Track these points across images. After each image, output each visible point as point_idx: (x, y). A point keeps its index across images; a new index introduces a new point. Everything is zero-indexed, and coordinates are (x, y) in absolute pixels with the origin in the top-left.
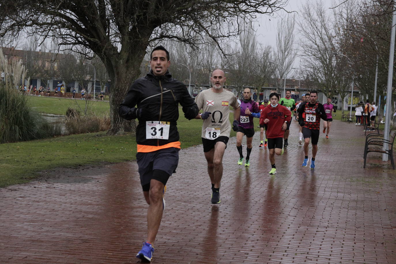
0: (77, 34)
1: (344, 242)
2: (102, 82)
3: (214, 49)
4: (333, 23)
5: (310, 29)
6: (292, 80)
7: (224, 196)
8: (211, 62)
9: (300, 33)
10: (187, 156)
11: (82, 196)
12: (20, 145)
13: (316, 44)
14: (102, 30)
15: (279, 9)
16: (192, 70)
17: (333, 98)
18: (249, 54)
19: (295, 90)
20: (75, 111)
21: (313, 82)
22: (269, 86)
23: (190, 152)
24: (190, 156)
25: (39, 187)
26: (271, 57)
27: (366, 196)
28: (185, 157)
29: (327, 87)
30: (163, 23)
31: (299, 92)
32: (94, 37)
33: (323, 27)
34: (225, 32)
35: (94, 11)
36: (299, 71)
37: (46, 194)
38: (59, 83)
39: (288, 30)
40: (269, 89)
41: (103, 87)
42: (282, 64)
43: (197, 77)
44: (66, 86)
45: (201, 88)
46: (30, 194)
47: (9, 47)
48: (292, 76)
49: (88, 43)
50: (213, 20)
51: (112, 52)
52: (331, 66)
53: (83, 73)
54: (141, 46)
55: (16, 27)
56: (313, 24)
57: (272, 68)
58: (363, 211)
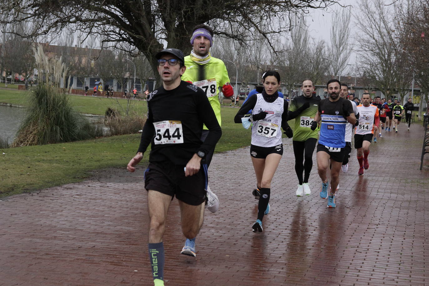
0: (122, 31)
1: (393, 238)
2: (143, 80)
3: (263, 44)
4: (392, 15)
5: (367, 22)
6: (347, 78)
7: (276, 195)
8: (259, 58)
9: (357, 26)
10: (236, 157)
11: (136, 194)
12: (65, 146)
13: (374, 38)
14: (147, 26)
15: (333, 3)
16: (238, 66)
17: (392, 97)
18: (300, 50)
19: (350, 88)
20: (116, 111)
21: (371, 79)
22: (322, 84)
23: (240, 154)
24: (239, 157)
25: (93, 186)
26: (325, 53)
27: (420, 197)
28: (234, 158)
29: (385, 86)
30: (211, 19)
31: (355, 90)
32: (139, 34)
33: (381, 20)
34: (276, 27)
35: (139, 7)
36: (354, 67)
37: (101, 193)
38: (96, 80)
39: (343, 24)
40: (322, 87)
41: (143, 86)
42: (337, 60)
43: (244, 74)
44: (104, 84)
45: (248, 86)
46: (86, 193)
47: (44, 42)
48: (347, 73)
49: (132, 40)
50: (263, 16)
51: (158, 49)
52: (390, 62)
53: (122, 70)
54: (188, 43)
55: (59, 24)
56: (370, 17)
57: (326, 64)
58: (415, 211)
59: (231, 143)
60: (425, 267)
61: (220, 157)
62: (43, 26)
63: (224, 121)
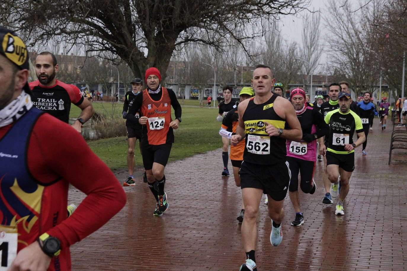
0: (104, 41)
1: (363, 233)
2: (126, 84)
4: (359, 17)
5: (336, 24)
6: (319, 76)
8: (236, 60)
9: (326, 27)
10: (216, 158)
13: (343, 39)
14: (128, 36)
15: (303, 9)
16: (216, 69)
18: (274, 51)
19: (322, 86)
20: (102, 115)
21: (341, 78)
22: (296, 83)
26: (297, 54)
27: (389, 192)
28: (214, 158)
29: (355, 83)
30: (188, 28)
32: (121, 44)
33: (349, 21)
34: (250, 33)
35: (120, 18)
36: (325, 67)
38: (82, 86)
39: (313, 26)
40: (295, 86)
42: (308, 60)
43: (222, 76)
46: (74, 198)
48: (319, 73)
49: (114, 49)
50: (238, 22)
51: (139, 57)
52: (359, 61)
53: (107, 76)
54: (167, 50)
55: (45, 36)
56: (339, 19)
57: (299, 64)
58: (384, 206)
59: (211, 143)
60: (394, 261)
61: (201, 158)
62: (30, 39)
63: (205, 121)
